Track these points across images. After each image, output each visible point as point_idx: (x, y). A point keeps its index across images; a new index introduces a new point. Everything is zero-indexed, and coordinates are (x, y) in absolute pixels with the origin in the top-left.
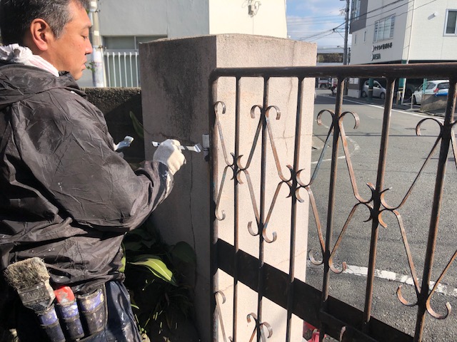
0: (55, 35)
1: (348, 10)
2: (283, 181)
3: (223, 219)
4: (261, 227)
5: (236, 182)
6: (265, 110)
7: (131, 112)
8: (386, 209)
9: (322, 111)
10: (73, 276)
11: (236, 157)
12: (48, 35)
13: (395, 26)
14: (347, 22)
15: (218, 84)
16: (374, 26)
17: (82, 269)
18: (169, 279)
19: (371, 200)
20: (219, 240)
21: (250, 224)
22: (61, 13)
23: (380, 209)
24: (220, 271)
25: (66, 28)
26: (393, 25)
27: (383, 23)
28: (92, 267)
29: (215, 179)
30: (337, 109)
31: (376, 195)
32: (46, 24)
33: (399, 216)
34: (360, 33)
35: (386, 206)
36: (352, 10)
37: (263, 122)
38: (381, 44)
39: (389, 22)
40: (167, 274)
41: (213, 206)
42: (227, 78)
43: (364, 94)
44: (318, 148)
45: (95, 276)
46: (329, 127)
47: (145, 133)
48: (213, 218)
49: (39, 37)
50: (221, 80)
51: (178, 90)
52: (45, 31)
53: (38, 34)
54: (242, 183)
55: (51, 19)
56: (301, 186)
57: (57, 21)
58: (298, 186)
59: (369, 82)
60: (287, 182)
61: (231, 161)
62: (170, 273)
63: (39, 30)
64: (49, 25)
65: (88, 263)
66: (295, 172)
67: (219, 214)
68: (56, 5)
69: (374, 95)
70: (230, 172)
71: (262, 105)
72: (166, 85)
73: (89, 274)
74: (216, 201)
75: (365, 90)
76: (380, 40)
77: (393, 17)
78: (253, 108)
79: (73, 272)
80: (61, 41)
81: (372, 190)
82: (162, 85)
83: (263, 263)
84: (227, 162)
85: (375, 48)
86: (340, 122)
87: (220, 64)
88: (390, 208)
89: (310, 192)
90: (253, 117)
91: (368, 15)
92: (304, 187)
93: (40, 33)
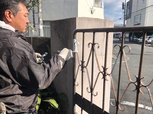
0: (14, 16)
1: (125, 13)
2: (100, 72)
3: (78, 85)
4: (92, 90)
5: (82, 72)
6: (93, 44)
7: (47, 45)
8: (143, 86)
9: (116, 45)
10: (15, 111)
11: (83, 62)
12: (12, 16)
13: (141, 18)
14: (125, 16)
15: (77, 35)
16: (134, 17)
17: (19, 108)
18: (57, 107)
19: (136, 82)
20: (76, 93)
21: (87, 88)
22: (16, 8)
23: (140, 86)
24: (76, 105)
25: (18, 13)
26: (140, 17)
27: (137, 16)
28: (23, 108)
29: (75, 70)
30: (122, 45)
31: (138, 80)
32: (11, 12)
33: (149, 90)
34: (129, 20)
35: (143, 84)
36: (126, 12)
37: (93, 49)
38: (136, 23)
39: (139, 16)
40: (56, 105)
41: (74, 80)
42: (80, 33)
43: (131, 40)
44: (115, 58)
45: (23, 111)
46: (118, 52)
47: (51, 53)
48: (74, 85)
49: (9, 17)
50: (78, 34)
51: (63, 37)
52: (10, 14)
53: (8, 15)
54: (85, 72)
55: (12, 10)
56: (107, 75)
57: (15, 10)
58: (106, 74)
59: (132, 36)
60: (102, 72)
61: (81, 64)
62: (58, 105)
63: (8, 14)
64: (12, 12)
65: (21, 106)
66: (105, 69)
67: (76, 84)
68: (14, 5)
69: (134, 41)
70: (80, 68)
71: (92, 43)
72: (59, 36)
73: (21, 110)
74: (75, 79)
75: (131, 39)
76: (136, 22)
77: (141, 14)
78: (89, 44)
79: (15, 109)
80: (17, 18)
81: (137, 78)
82: (57, 36)
83: (92, 104)
84: (79, 64)
85: (134, 25)
86: (123, 49)
87: (78, 28)
88: (145, 85)
89: (111, 77)
90: (89, 47)
91: (132, 14)
92: (109, 75)
93: (9, 15)
